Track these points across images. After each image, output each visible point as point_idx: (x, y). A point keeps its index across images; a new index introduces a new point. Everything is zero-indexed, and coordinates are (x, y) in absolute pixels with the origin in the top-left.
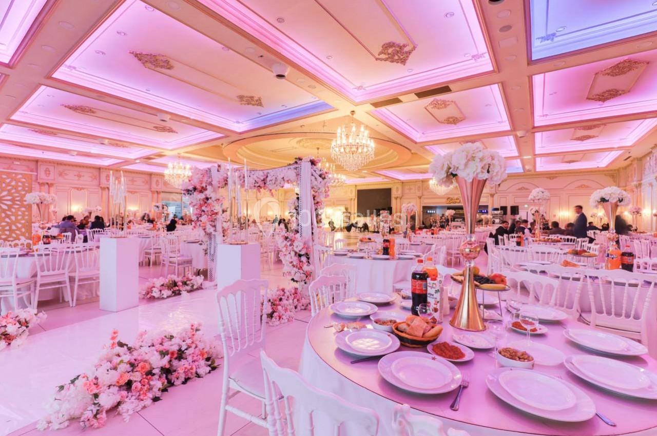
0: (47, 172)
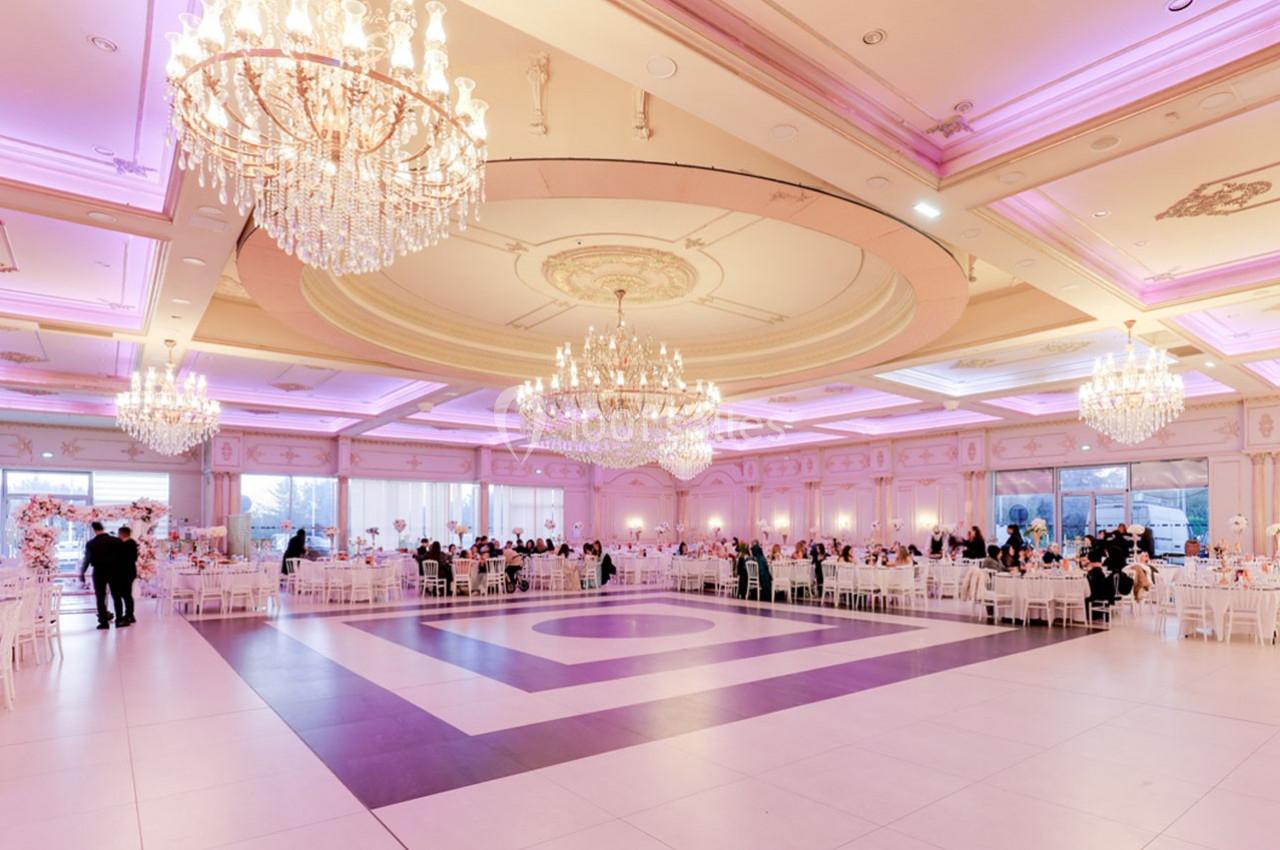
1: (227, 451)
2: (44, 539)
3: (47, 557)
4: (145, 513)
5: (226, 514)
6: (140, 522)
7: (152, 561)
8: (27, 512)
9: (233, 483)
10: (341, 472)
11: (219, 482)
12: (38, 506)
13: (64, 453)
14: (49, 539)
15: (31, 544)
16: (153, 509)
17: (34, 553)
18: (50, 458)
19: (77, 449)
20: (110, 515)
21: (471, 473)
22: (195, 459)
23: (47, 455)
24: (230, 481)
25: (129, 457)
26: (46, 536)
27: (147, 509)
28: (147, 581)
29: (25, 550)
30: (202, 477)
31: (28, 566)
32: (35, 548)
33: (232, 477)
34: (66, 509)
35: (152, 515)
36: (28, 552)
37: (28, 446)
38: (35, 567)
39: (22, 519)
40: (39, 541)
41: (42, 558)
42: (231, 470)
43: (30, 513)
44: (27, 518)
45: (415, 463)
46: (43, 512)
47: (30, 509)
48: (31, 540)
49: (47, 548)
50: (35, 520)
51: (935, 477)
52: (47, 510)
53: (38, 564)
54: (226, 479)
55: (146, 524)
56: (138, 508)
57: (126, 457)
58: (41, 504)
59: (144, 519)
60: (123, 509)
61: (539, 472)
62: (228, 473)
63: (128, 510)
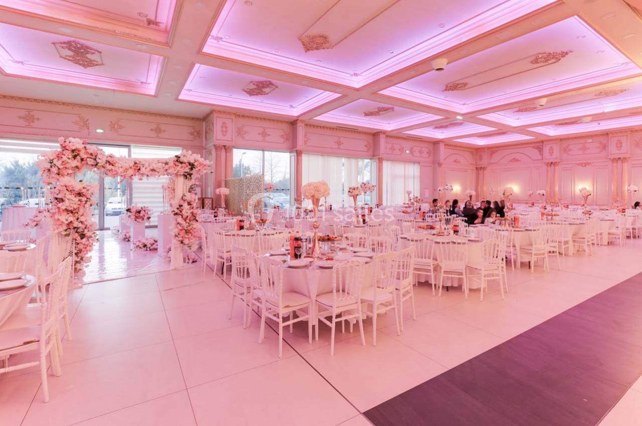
0: (619, 145)
1: (224, 129)
2: (76, 199)
3: (82, 222)
4: (187, 170)
5: (223, 178)
6: (181, 179)
7: (195, 225)
8: (55, 161)
9: (228, 154)
10: (299, 148)
11: (219, 153)
12: (68, 154)
13: (111, 130)
14: (84, 199)
15: (60, 205)
16: (196, 164)
17: (65, 218)
18: (102, 133)
19: (121, 127)
20: (153, 170)
21: (370, 153)
22: (199, 137)
23: (99, 131)
24: (226, 152)
25: (156, 135)
26: (80, 194)
27: (190, 164)
28: (190, 247)
29: (54, 214)
30: (204, 151)
31: (59, 233)
32: (66, 210)
33: (228, 149)
34: (104, 160)
35: (194, 171)
36: (57, 217)
37: (86, 124)
38: (68, 235)
39: (49, 170)
40: (71, 201)
41: (76, 224)
42: (227, 144)
43: (58, 163)
44: (55, 170)
45: (339, 143)
46: (75, 163)
47: (59, 157)
48: (62, 200)
49: (81, 211)
50: (65, 172)
51: (590, 161)
52: (82, 160)
53: (72, 231)
54: (223, 151)
55: (187, 181)
56: (182, 163)
57: (153, 134)
58: (73, 151)
59: (185, 176)
60: (166, 163)
61: (407, 152)
62: (225, 146)
63: (171, 164)
